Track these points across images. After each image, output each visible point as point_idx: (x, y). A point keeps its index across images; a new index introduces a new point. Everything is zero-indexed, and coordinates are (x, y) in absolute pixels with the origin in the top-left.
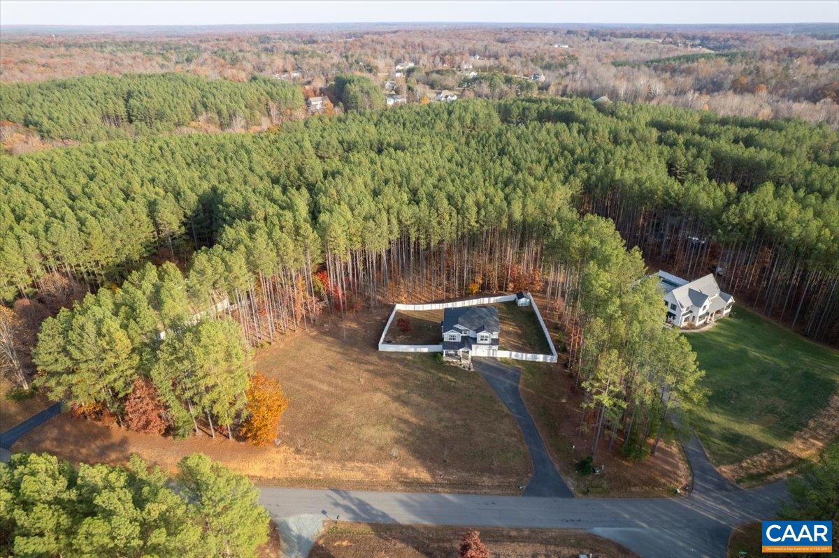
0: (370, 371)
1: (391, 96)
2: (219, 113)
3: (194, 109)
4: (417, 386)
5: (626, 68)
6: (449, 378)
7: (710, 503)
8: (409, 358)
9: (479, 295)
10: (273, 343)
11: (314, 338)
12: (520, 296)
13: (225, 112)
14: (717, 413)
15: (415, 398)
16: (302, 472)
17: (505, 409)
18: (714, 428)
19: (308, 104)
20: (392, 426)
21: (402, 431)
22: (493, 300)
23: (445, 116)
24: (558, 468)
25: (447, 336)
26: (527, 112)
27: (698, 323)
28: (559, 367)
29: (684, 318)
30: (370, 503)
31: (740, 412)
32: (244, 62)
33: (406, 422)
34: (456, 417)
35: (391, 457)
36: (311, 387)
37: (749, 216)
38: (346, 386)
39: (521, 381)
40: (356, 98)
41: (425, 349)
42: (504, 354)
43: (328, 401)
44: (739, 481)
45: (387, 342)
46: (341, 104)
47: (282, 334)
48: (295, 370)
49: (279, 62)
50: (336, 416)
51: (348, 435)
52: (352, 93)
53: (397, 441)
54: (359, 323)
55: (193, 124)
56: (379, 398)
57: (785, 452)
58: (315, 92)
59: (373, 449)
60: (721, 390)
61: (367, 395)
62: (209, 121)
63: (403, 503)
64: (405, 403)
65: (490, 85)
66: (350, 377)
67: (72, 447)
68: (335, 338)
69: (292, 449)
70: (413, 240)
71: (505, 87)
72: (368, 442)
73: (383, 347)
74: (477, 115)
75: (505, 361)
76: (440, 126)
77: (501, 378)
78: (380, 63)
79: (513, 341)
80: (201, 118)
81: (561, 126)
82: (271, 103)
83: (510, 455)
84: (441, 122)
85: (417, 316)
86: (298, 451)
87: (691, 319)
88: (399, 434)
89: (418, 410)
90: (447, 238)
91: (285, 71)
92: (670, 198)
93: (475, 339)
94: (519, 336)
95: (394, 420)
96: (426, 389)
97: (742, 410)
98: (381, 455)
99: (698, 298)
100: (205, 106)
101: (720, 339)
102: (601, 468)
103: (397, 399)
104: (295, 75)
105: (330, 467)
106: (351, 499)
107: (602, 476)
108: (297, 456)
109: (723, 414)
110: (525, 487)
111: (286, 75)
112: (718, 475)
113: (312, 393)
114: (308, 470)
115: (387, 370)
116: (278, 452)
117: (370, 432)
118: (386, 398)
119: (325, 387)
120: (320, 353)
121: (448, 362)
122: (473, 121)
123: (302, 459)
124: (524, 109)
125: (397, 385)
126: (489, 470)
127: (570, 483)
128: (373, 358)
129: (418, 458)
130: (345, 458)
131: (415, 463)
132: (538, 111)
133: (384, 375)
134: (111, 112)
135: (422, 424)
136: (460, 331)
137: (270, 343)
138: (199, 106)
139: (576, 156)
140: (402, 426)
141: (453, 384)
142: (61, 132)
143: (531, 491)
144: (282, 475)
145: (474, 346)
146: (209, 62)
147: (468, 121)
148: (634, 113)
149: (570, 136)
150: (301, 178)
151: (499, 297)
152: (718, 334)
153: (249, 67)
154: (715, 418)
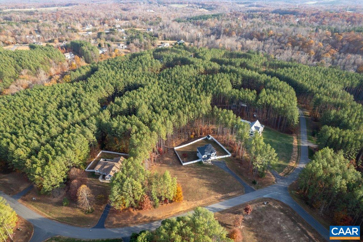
0: (185, 172)
2: (30, 69)
3: (16, 68)
4: (202, 173)
5: (182, 23)
7: (281, 183)
9: (194, 138)
11: (161, 166)
12: (209, 137)
13: (33, 68)
15: (204, 176)
16: (193, 205)
17: (228, 173)
20: (205, 186)
22: (200, 139)
24: (249, 185)
25: (203, 156)
28: (233, 157)
30: (215, 207)
33: (207, 183)
34: (218, 179)
35: (211, 194)
37: (263, 102)
38: (184, 179)
39: (226, 164)
40: (87, 52)
42: (219, 157)
44: (284, 176)
45: (183, 162)
46: (83, 57)
50: (189, 188)
51: (197, 192)
52: (85, 51)
53: (210, 190)
54: (169, 158)
55: (21, 77)
56: (195, 179)
57: (289, 166)
59: (206, 194)
61: (192, 180)
62: (28, 74)
64: (203, 179)
66: (183, 176)
68: (167, 164)
69: (186, 201)
72: (203, 193)
73: (183, 164)
75: (218, 159)
77: (221, 164)
80: (23, 73)
82: (51, 60)
83: (237, 185)
86: (188, 201)
88: (208, 188)
89: (208, 180)
93: (210, 155)
95: (204, 184)
96: (205, 173)
98: (209, 195)
99: (257, 128)
102: (257, 182)
103: (200, 178)
105: (199, 202)
106: (209, 208)
107: (258, 184)
110: (244, 192)
112: (280, 176)
115: (190, 170)
116: (183, 203)
117: (201, 190)
118: (197, 179)
121: (205, 164)
123: (191, 202)
125: (197, 174)
126: (235, 190)
127: (253, 187)
128: (182, 168)
129: (217, 192)
130: (201, 199)
131: (218, 194)
133: (190, 172)
136: (206, 154)
140: (207, 185)
141: (210, 170)
143: (247, 192)
144: (189, 208)
145: (211, 158)
151: (202, 138)
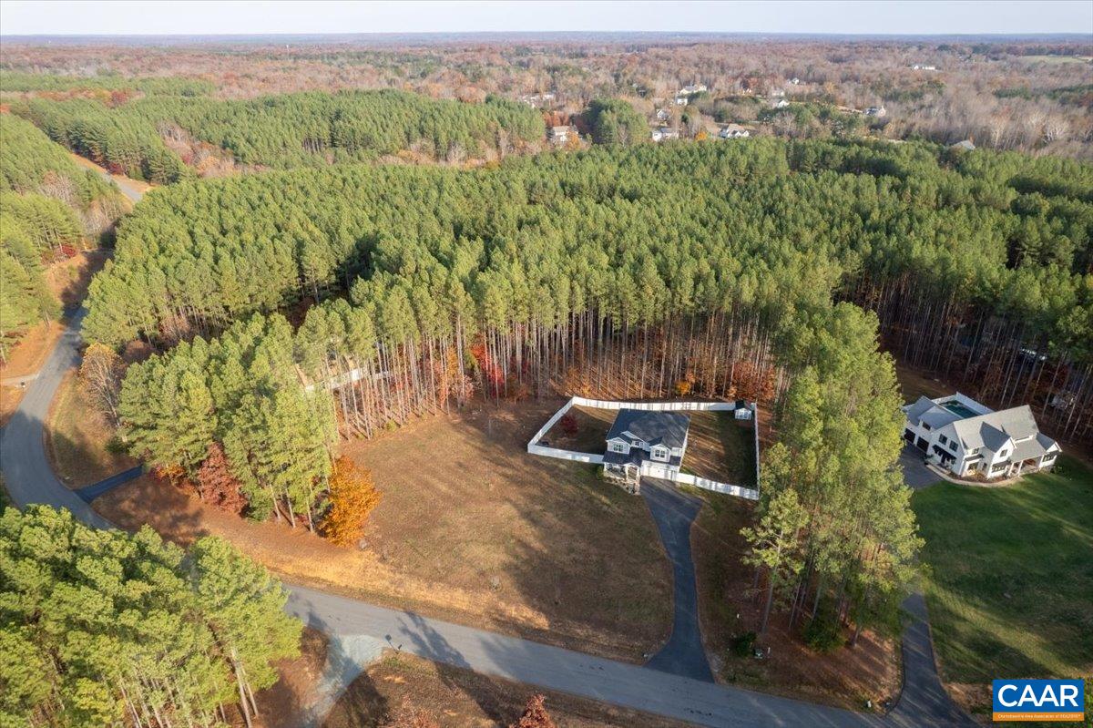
0: (505, 476)
1: (660, 128)
2: (436, 141)
3: (408, 134)
4: (557, 503)
5: (1015, 100)
6: (603, 499)
8: (562, 466)
9: (689, 398)
10: (403, 426)
11: (454, 426)
12: (740, 405)
13: (443, 139)
14: (976, 606)
15: (551, 518)
16: (380, 585)
17: (662, 551)
18: (961, 628)
19: (550, 135)
20: (507, 547)
21: (517, 557)
22: (703, 406)
23: (712, 158)
24: (704, 640)
25: (612, 444)
26: (828, 158)
27: (990, 474)
29: (968, 464)
30: (447, 638)
31: (1016, 612)
32: (488, 79)
33: (526, 546)
34: (593, 550)
35: (490, 586)
36: (427, 485)
38: (470, 490)
39: (698, 517)
40: (609, 128)
41: (586, 459)
42: (688, 479)
43: (441, 504)
44: (974, 710)
45: (543, 443)
46: (589, 136)
47: (418, 416)
48: (416, 462)
49: (530, 80)
50: (445, 524)
51: (449, 550)
52: (606, 122)
53: (507, 568)
54: (517, 415)
55: (403, 153)
56: (506, 510)
58: (562, 120)
59: (472, 572)
60: (996, 575)
61: (491, 506)
62: (423, 149)
63: (488, 647)
64: (534, 522)
65: (797, 120)
66: (479, 480)
67: (147, 512)
68: (479, 428)
69: (378, 556)
70: (602, 316)
71: (816, 123)
72: (471, 563)
73: (534, 448)
74: (756, 158)
75: (686, 489)
76: (703, 172)
77: (673, 508)
78: (659, 85)
79: (708, 463)
80: (413, 146)
81: (866, 179)
82: (502, 132)
83: (646, 611)
84: (705, 165)
85: (598, 416)
86: (383, 560)
87: (980, 467)
88: (511, 559)
89: (548, 533)
90: (649, 318)
91: (537, 92)
92: (984, 289)
93: (647, 455)
94: (719, 458)
95: (513, 541)
96: (567, 509)
97: (1020, 610)
98: (480, 581)
99: (994, 438)
100: (422, 132)
101: (1021, 502)
102: (765, 651)
103: (528, 515)
104: (548, 97)
105: (414, 585)
106: (425, 628)
107: (764, 662)
108: (380, 565)
109: (987, 610)
110: (650, 656)
111: (537, 97)
113: (425, 493)
114: (387, 584)
115: (529, 478)
116: (359, 557)
117: (477, 551)
118: (513, 511)
119: (444, 488)
120: (457, 444)
121: (609, 479)
122: (750, 167)
123: (384, 570)
124: (824, 154)
125: (533, 498)
126: (611, 627)
127: (716, 663)
128: (517, 461)
129: (524, 593)
130: (434, 578)
131: (519, 598)
132: (845, 158)
133: (521, 483)
134: (313, 135)
135: (545, 551)
136: (629, 441)
137: (399, 426)
138: (414, 132)
139: (868, 222)
140: (519, 550)
141: (605, 508)
142: (256, 156)
143: (657, 663)
144: (356, 585)
145: (645, 463)
146: (447, 77)
147: (743, 167)
148: (992, 166)
149: (874, 193)
150: (489, 227)
151: (712, 404)
152: (1021, 494)
153: (493, 85)
154: (970, 613)
